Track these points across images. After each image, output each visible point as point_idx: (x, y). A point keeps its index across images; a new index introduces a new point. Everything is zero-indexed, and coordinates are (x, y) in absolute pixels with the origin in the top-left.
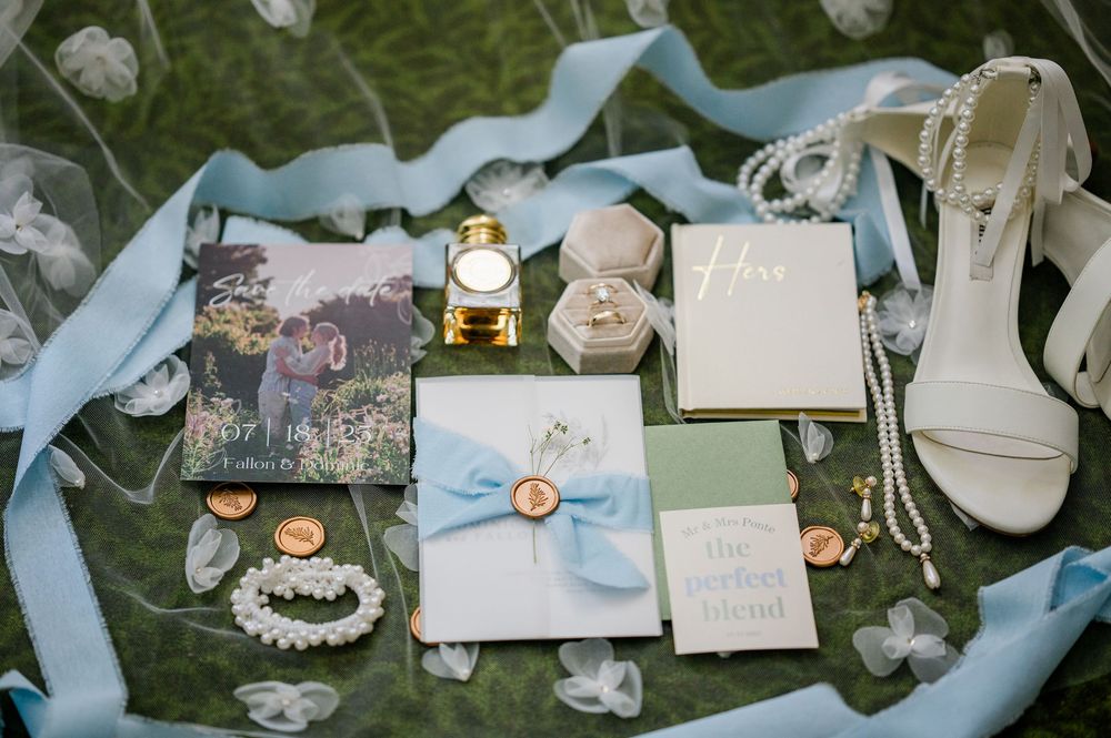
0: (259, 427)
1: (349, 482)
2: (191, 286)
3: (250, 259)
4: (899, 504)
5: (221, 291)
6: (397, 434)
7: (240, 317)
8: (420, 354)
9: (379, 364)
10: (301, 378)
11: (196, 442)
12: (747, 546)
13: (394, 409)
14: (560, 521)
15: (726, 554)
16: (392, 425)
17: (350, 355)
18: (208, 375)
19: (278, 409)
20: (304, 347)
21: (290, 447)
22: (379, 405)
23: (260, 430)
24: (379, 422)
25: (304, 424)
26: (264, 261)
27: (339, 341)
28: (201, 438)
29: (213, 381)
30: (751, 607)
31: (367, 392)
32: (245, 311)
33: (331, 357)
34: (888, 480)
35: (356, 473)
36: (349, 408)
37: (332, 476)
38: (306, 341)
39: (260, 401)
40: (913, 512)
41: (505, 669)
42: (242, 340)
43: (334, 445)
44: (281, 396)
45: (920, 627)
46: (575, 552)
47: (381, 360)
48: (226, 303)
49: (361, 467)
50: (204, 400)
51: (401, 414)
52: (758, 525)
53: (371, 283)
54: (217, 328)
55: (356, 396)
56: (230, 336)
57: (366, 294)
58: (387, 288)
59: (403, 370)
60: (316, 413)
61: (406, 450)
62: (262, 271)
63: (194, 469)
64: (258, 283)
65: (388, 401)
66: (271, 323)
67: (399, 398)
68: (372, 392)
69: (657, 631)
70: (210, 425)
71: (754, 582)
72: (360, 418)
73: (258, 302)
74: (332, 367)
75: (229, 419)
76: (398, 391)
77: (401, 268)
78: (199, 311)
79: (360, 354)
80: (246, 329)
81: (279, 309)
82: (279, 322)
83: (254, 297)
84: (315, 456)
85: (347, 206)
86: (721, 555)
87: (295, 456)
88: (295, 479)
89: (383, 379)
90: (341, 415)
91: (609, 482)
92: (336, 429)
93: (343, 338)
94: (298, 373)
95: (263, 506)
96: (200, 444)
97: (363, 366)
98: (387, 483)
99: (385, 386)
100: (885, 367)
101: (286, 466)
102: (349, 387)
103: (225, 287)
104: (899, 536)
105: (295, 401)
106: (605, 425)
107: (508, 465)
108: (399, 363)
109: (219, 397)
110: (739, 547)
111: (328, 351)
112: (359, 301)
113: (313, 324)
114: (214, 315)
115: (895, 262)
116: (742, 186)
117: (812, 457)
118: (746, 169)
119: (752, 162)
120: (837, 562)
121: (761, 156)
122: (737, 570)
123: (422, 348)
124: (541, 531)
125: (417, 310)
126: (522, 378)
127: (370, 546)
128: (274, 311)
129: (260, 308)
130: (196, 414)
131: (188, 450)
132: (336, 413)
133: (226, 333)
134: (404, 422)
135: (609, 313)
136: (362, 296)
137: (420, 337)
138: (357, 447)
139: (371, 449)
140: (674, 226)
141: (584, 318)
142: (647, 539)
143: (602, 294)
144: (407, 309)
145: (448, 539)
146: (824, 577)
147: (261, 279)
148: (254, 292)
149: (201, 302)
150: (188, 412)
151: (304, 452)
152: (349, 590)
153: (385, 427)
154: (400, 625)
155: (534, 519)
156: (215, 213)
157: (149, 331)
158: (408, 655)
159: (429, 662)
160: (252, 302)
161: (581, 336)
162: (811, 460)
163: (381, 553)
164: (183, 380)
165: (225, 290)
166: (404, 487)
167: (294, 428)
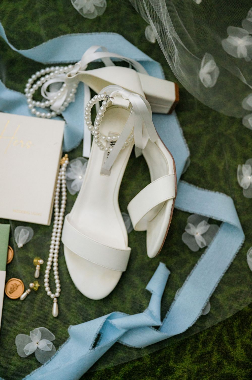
4: (51, 271)
34: (49, 263)
40: (56, 277)
45: (44, 336)
100: (64, 198)
104: (47, 289)
115: (82, 140)
116: (26, 90)
117: (20, 245)
118: (30, 81)
119: (34, 77)
120: (19, 298)
121: (38, 74)
146: (13, 304)
162: (19, 247)
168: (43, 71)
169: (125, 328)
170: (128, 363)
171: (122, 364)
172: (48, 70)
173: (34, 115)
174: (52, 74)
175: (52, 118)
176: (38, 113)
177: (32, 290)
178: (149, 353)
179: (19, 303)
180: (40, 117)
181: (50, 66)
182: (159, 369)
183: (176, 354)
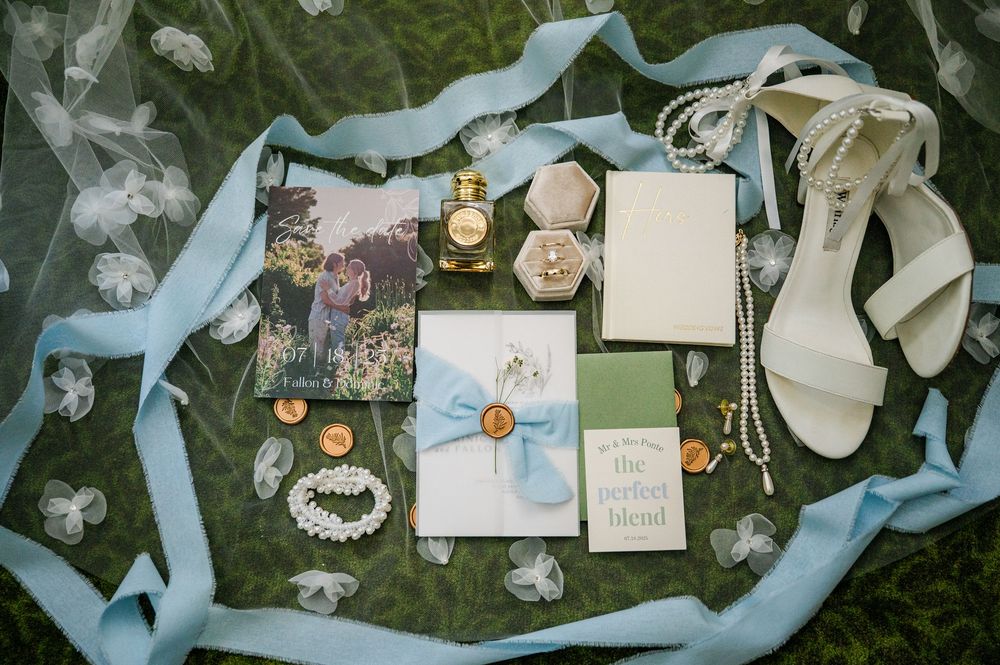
0: (308, 350)
1: (370, 399)
2: (265, 218)
3: (307, 199)
4: (750, 420)
5: (282, 230)
6: (405, 357)
7: (296, 253)
8: (422, 283)
9: (393, 296)
10: (338, 308)
11: (266, 363)
12: (644, 463)
13: (403, 335)
14: (514, 441)
15: (628, 469)
16: (401, 349)
17: (373, 288)
18: (274, 305)
19: (322, 336)
20: (341, 281)
21: (330, 368)
22: (392, 332)
23: (309, 352)
24: (392, 346)
25: (340, 348)
26: (314, 203)
27: (366, 276)
28: (268, 359)
29: (278, 309)
30: (643, 515)
31: (384, 320)
32: (300, 249)
33: (360, 290)
34: (744, 408)
35: (375, 391)
36: (372, 334)
37: (359, 394)
38: (342, 276)
39: (310, 328)
40: (760, 430)
41: (472, 554)
42: (298, 274)
43: (360, 366)
44: (325, 323)
45: (758, 529)
46: (525, 467)
47: (395, 292)
48: (287, 241)
49: (378, 385)
50: (271, 326)
51: (408, 340)
52: (652, 445)
53: (389, 224)
54: (280, 264)
55: (376, 324)
56: (290, 270)
57: (386, 234)
58: (400, 229)
59: (408, 301)
60: (349, 338)
61: (410, 371)
62: (313, 212)
63: (263, 388)
64: (310, 222)
65: (399, 328)
66: (318, 259)
67: (406, 326)
68: (388, 321)
69: (575, 532)
70: (275, 349)
71: (646, 494)
72: (379, 343)
73: (310, 240)
74: (360, 299)
75: (288, 343)
76: (406, 320)
77: (412, 212)
78: (268, 248)
79: (380, 288)
80: (301, 265)
81: (324, 247)
82: (324, 258)
83: (307, 234)
84: (347, 376)
85: (374, 157)
86: (625, 471)
87: (333, 376)
88: (332, 396)
89: (395, 310)
90: (367, 341)
91: (550, 411)
92: (362, 353)
93: (368, 273)
94: (336, 303)
95: (312, 412)
96: (268, 366)
97: (382, 298)
98: (396, 400)
99: (397, 316)
100: (750, 299)
101: (327, 385)
102: (371, 316)
103: (286, 226)
104: (748, 450)
105: (334, 328)
106: (550, 355)
107: (480, 391)
108: (407, 295)
109: (281, 323)
110: (637, 464)
111: (358, 284)
112: (379, 239)
113: (347, 260)
114: (279, 251)
115: (764, 202)
116: (659, 131)
117: (693, 382)
118: (662, 116)
119: (667, 109)
120: (704, 470)
121: (674, 104)
122: (635, 484)
123: (424, 278)
124: (501, 445)
125: (421, 249)
126: (493, 313)
127: (383, 450)
128: (321, 248)
129: (311, 245)
130: (266, 339)
131: (260, 370)
132: (362, 339)
133: (287, 268)
134: (409, 347)
135: (556, 271)
136: (382, 235)
137: (423, 269)
138: (376, 368)
139: (386, 370)
140: (608, 172)
141: (539, 271)
142: (574, 454)
143: (553, 256)
144: (414, 248)
145: (437, 451)
146: (694, 481)
147: (311, 219)
148: (307, 231)
149: (270, 240)
150: (260, 337)
151: (339, 372)
152: (367, 489)
153: (396, 351)
154: (402, 514)
155: (496, 438)
156: (281, 157)
157: (233, 266)
158: (407, 540)
159: (421, 548)
160: (305, 240)
161: (536, 286)
162: (692, 385)
163: (391, 455)
164: (255, 312)
165: (287, 229)
166: (408, 404)
167: (333, 351)
168: (681, 99)
170: (902, 561)
171: (893, 563)
172: (689, 96)
173: (678, 170)
174: (704, 100)
175: (707, 171)
176: (684, 167)
177: (725, 454)
178: (934, 540)
179: (705, 478)
180: (688, 172)
181: (692, 89)
182: (955, 566)
183: (980, 538)
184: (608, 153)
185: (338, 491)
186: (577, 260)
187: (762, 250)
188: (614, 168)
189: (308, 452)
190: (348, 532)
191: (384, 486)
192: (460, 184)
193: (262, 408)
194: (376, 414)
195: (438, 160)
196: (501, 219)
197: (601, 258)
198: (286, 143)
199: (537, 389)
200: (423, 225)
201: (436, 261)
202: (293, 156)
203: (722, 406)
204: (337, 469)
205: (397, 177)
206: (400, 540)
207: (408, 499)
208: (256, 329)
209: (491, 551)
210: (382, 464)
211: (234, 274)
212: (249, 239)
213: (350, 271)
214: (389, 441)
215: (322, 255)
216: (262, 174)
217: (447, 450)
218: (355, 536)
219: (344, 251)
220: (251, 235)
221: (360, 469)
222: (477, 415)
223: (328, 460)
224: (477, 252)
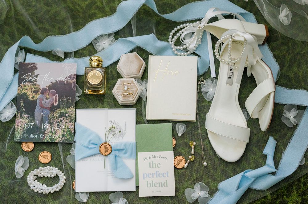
0: (35, 123)
1: (58, 142)
2: (17, 74)
3: (33, 67)
5: (25, 79)
6: (71, 126)
7: (30, 88)
8: (78, 99)
9: (67, 103)
10: (45, 108)
11: (18, 129)
12: (160, 164)
13: (70, 118)
14: (112, 156)
15: (154, 166)
16: (70, 123)
17: (59, 101)
18: (21, 107)
19: (40, 118)
20: (47, 98)
21: (43, 131)
22: (66, 117)
23: (35, 125)
24: (66, 122)
25: (46, 123)
26: (36, 68)
27: (56, 96)
28: (19, 127)
29: (23, 109)
30: (159, 183)
31: (63, 112)
32: (31, 86)
33: (54, 101)
35: (60, 139)
36: (59, 118)
37: (53, 140)
38: (47, 96)
39: (35, 116)
41: (96, 198)
42: (31, 95)
43: (54, 130)
44: (41, 114)
45: (202, 188)
46: (115, 166)
47: (67, 102)
48: (26, 83)
49: (61, 137)
50: (20, 115)
51: (72, 120)
52: (163, 158)
53: (65, 76)
54: (23, 92)
55: (60, 114)
56: (27, 94)
57: (64, 80)
58: (69, 78)
59: (72, 105)
60: (50, 119)
61: (73, 132)
62: (36, 72)
63: (17, 138)
64: (35, 76)
65: (69, 116)
66: (38, 90)
67: (72, 115)
68: (65, 113)
69: (134, 190)
70: (22, 123)
71: (160, 176)
72: (61, 121)
73: (35, 83)
74: (54, 105)
75: (27, 121)
76: (72, 112)
77: (74, 72)
78: (19, 86)
79: (62, 100)
80: (32, 92)
81: (41, 85)
82: (40, 90)
83: (34, 81)
84: (49, 133)
85: (60, 51)
86: (153, 167)
87: (44, 133)
88: (43, 141)
89: (68, 109)
90: (57, 120)
91: (125, 145)
92: (55, 125)
93: (57, 95)
94: (45, 106)
95: (36, 147)
96: (19, 130)
97: (62, 104)
98: (68, 142)
99: (68, 111)
101: (42, 137)
102: (59, 111)
103: (26, 77)
105: (44, 116)
106: (126, 125)
107: (99, 138)
108: (72, 103)
109: (24, 114)
110: (158, 165)
111: (53, 99)
112: (62, 82)
113: (49, 90)
114: (23, 87)
115: (210, 67)
116: (170, 40)
117: (180, 135)
118: (171, 34)
119: (173, 31)
120: (184, 167)
121: (176, 29)
122: (157, 172)
123: (79, 97)
124: (107, 159)
125: (77, 86)
126: (104, 110)
127: (63, 161)
128: (39, 86)
129: (35, 85)
130: (18, 120)
131: (16, 131)
132: (55, 120)
133: (26, 93)
134: (73, 123)
135: (127, 93)
136: (63, 81)
137: (78, 93)
138: (60, 130)
139: (64, 131)
140: (150, 56)
141: (121, 93)
142: (134, 161)
143: (126, 88)
144: (75, 85)
145: (83, 160)
146: (180, 172)
147: (36, 75)
148: (34, 79)
149: (20, 83)
150: (16, 119)
151: (46, 132)
152: (57, 175)
153: (68, 124)
154: (70, 185)
155: (105, 155)
156: (23, 51)
157: (6, 93)
158: (71, 194)
159: (77, 197)
160: (33, 83)
161: (120, 99)
162: (179, 136)
163: (66, 162)
164: (14, 110)
165: (26, 79)
166: (72, 143)
167: (44, 124)
168: (179, 27)
169: (254, 177)
170: (257, 200)
171: (254, 201)
172: (182, 26)
173: (177, 55)
174: (186, 28)
175: (188, 55)
176: (179, 53)
177: (190, 160)
178: (270, 193)
179: (184, 170)
180: (181, 56)
181: (183, 23)
182: (277, 202)
183: (287, 192)
184: (149, 49)
185: (46, 176)
186: (136, 89)
187: (208, 85)
188: (151, 54)
189: (34, 162)
190: (49, 190)
191: (63, 174)
192: (92, 61)
193: (17, 146)
194: (60, 148)
195: (84, 52)
196: (108, 74)
197: (146, 89)
198: (26, 46)
199: (121, 138)
200: (78, 77)
201: (83, 90)
202: (28, 51)
203: (190, 144)
204: (45, 167)
205: (68, 58)
206: (69, 194)
207: (72, 179)
208: (15, 116)
209: (103, 198)
210: (62, 166)
211: (6, 96)
212: (11, 83)
213: (50, 95)
214: (65, 157)
215: (40, 88)
216: (17, 58)
217: (87, 161)
218: (52, 192)
219: (48, 87)
220: (12, 81)
221: (54, 168)
222: (98, 147)
223: (42, 165)
224: (99, 87)
